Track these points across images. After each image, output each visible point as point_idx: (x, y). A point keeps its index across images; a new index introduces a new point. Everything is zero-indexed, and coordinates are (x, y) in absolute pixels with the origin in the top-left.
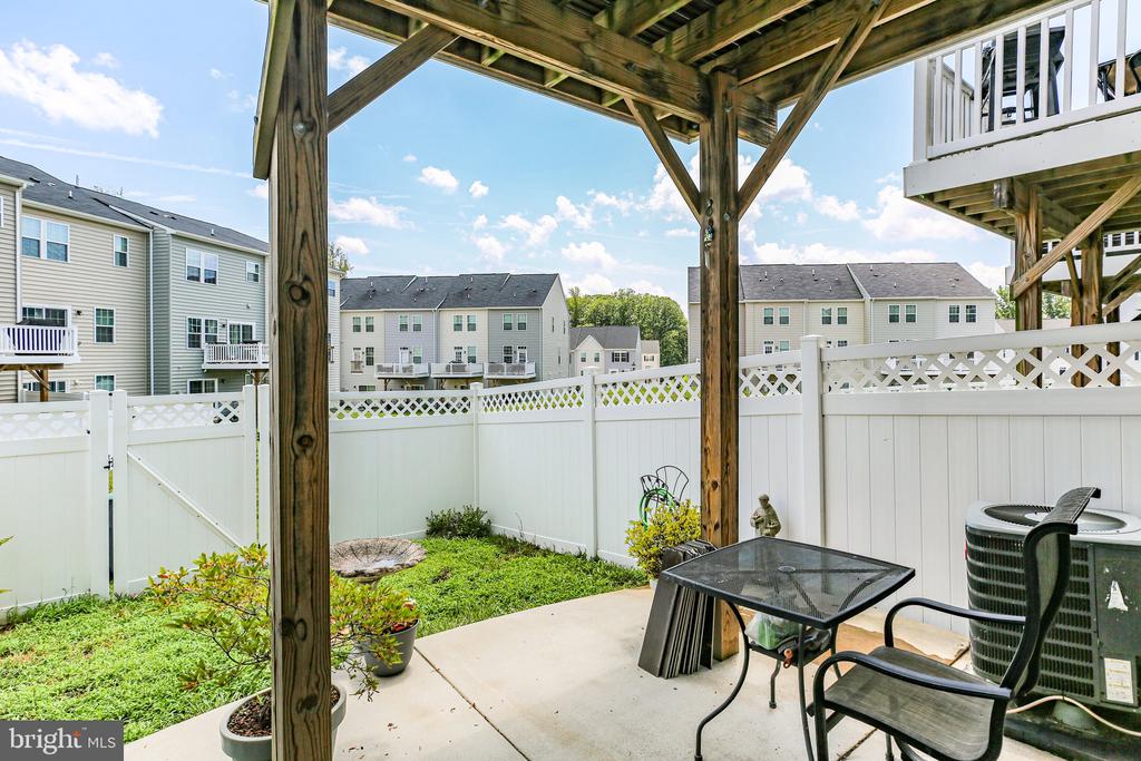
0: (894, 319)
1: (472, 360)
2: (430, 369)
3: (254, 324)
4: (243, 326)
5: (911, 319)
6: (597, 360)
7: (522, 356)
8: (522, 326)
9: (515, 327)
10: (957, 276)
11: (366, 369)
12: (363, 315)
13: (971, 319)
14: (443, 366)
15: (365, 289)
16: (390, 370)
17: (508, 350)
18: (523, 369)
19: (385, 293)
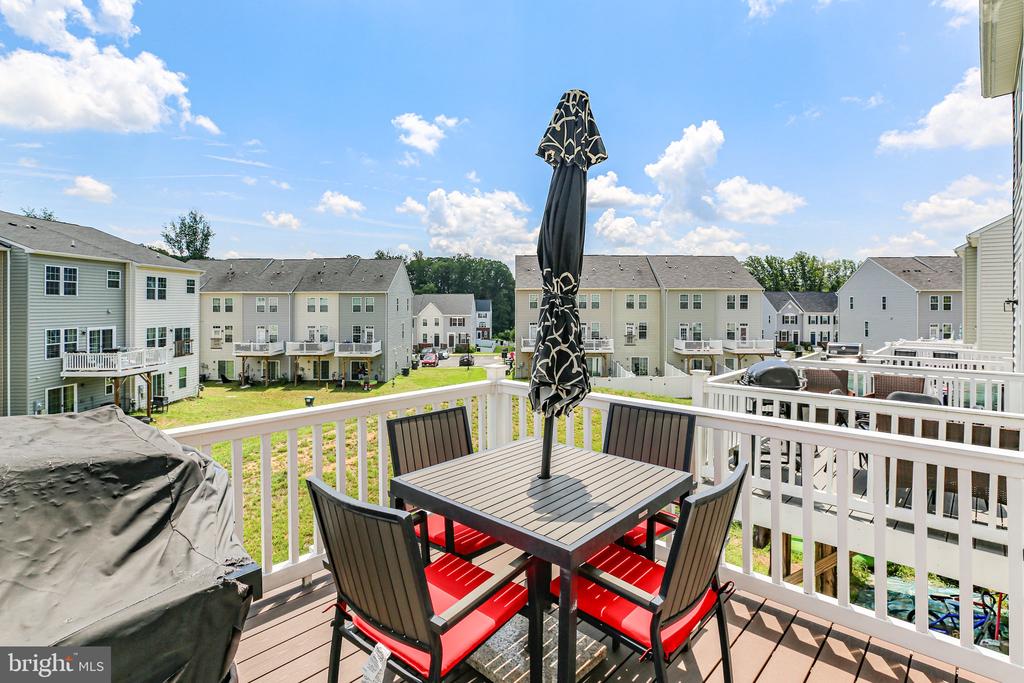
0: (684, 306)
1: (324, 339)
2: (285, 346)
3: (114, 329)
4: (104, 331)
5: (697, 306)
6: (437, 324)
7: (370, 335)
8: (370, 309)
9: (363, 309)
10: (734, 269)
11: (225, 345)
12: (223, 297)
13: (744, 306)
14: (297, 345)
15: (224, 271)
16: (247, 348)
17: (357, 329)
18: (370, 348)
19: (244, 275)
